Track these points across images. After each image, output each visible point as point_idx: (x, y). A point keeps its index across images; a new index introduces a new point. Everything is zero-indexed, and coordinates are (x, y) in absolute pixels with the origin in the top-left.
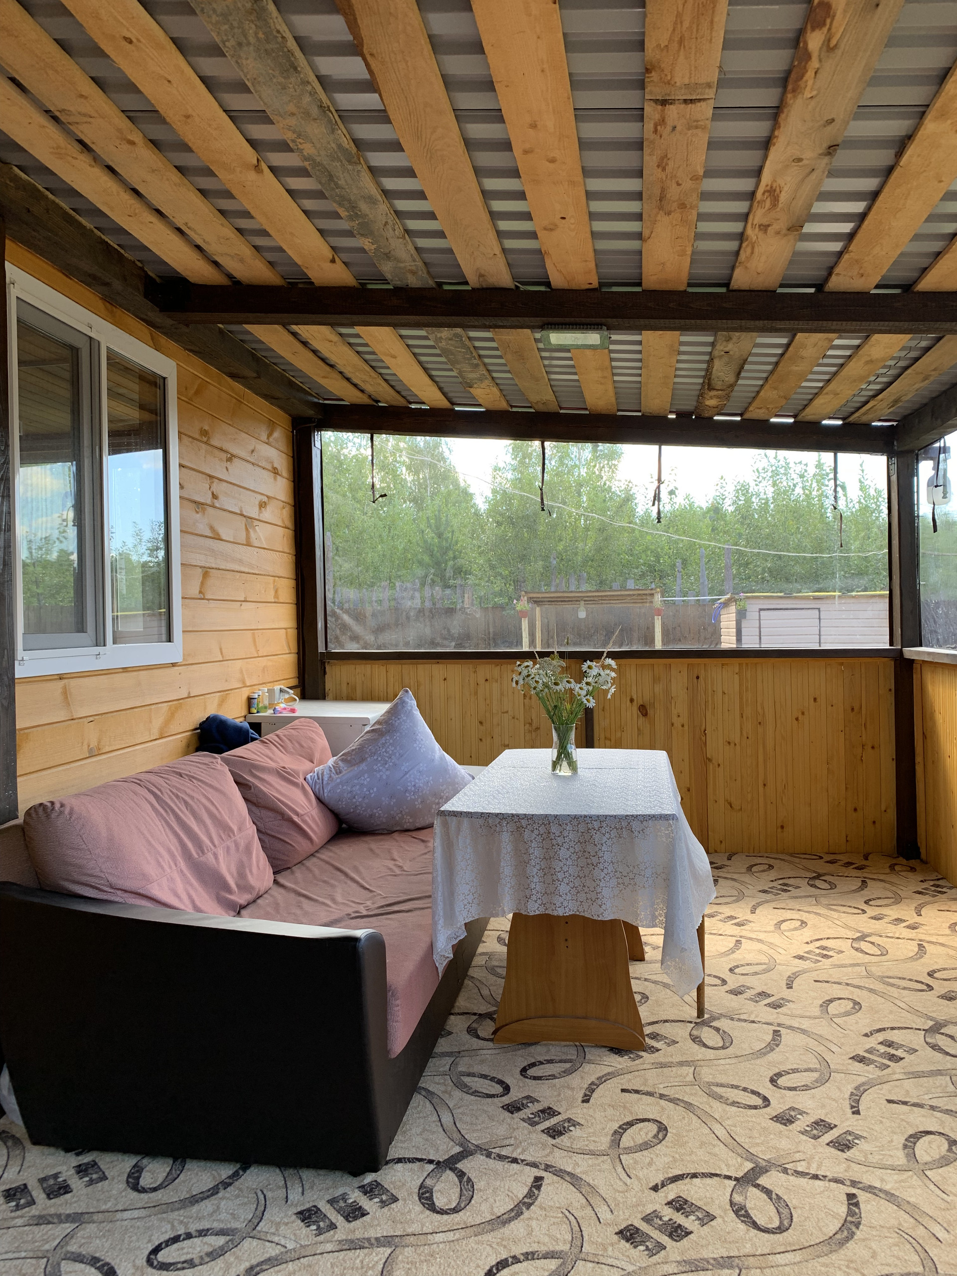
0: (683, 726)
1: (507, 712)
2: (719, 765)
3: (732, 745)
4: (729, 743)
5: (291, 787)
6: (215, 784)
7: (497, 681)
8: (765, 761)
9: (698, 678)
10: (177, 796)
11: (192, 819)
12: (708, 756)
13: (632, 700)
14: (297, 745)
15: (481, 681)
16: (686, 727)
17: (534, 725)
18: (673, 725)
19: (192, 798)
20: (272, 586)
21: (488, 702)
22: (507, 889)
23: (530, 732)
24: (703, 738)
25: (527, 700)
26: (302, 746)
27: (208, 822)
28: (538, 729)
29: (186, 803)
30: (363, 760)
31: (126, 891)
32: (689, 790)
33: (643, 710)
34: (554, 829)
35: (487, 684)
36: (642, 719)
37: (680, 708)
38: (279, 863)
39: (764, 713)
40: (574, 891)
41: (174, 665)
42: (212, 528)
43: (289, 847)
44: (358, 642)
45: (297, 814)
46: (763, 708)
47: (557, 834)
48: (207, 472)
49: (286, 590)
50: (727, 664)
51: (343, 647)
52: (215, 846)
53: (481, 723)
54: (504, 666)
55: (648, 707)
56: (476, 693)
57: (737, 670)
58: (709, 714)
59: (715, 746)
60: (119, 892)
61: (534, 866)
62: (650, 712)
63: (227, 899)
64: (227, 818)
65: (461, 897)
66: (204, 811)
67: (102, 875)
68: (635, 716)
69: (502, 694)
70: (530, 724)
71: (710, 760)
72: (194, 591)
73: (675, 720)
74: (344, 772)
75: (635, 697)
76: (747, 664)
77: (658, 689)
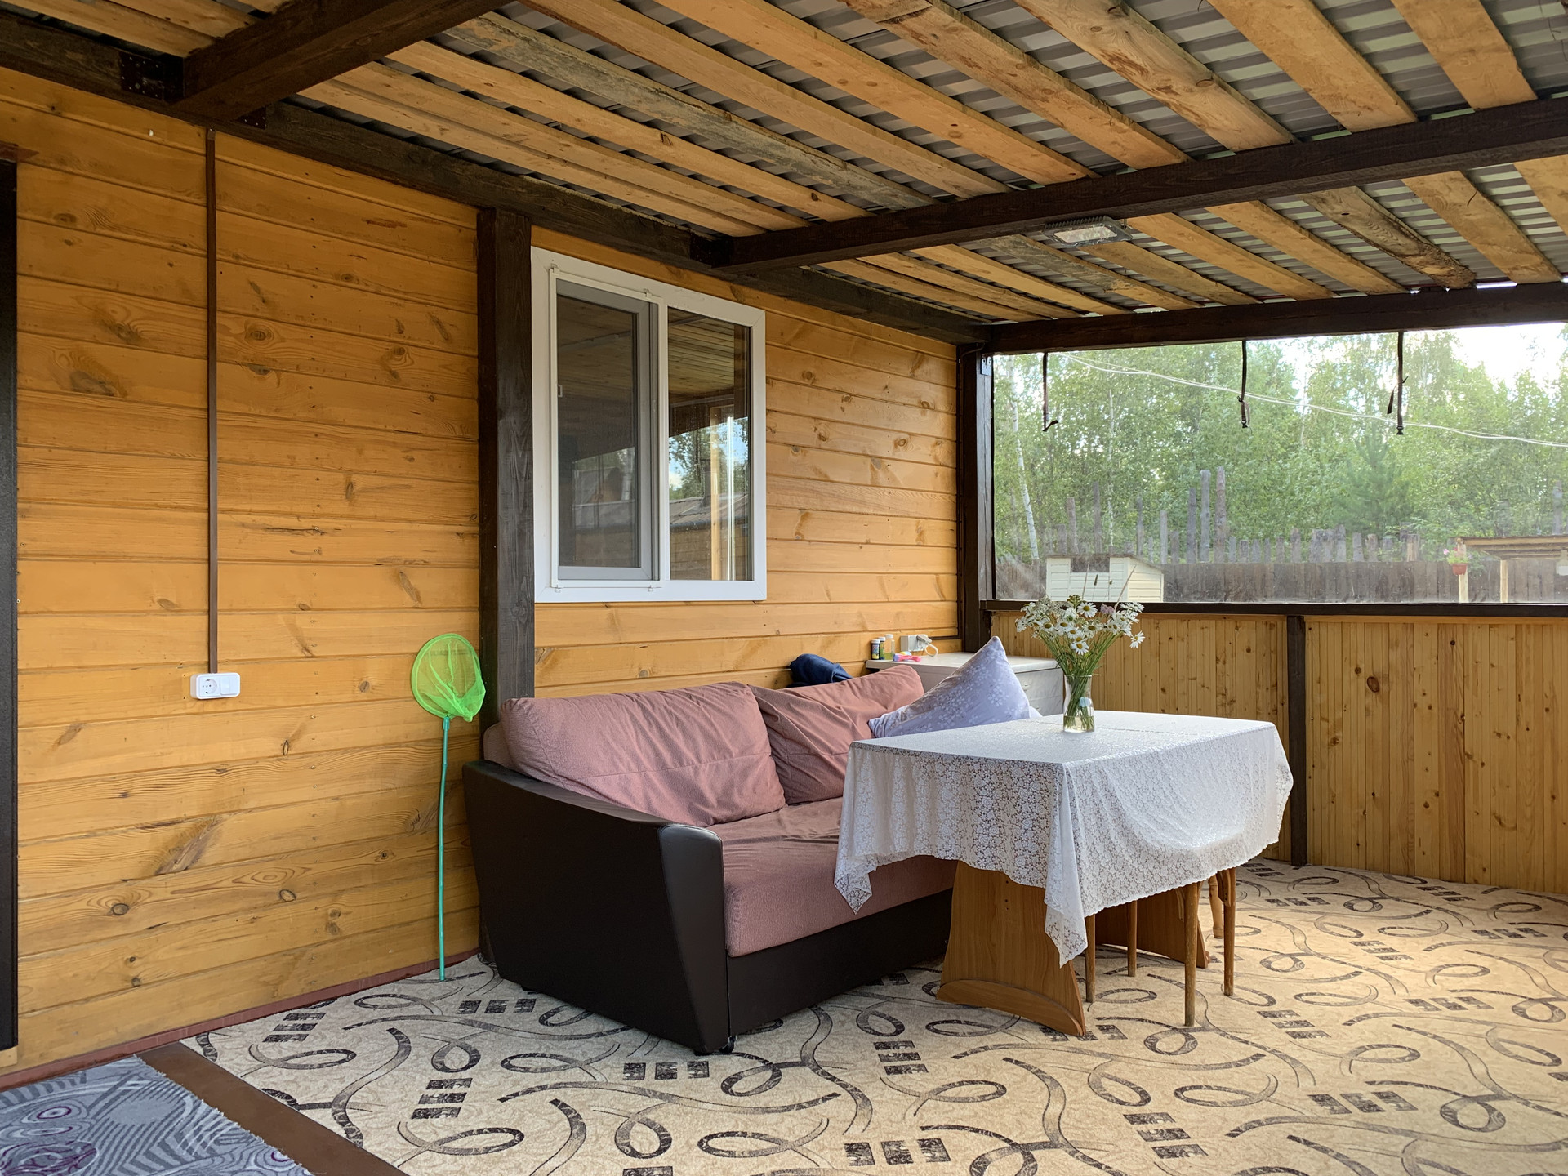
0: (1430, 708)
1: (1195, 679)
2: (1483, 764)
3: (1504, 737)
4: (1499, 735)
5: (835, 726)
6: (727, 709)
7: (1183, 640)
8: (1555, 763)
9: (1453, 643)
10: (670, 713)
11: (680, 734)
12: (1467, 750)
13: (1358, 671)
14: (877, 690)
15: (1165, 640)
16: (1435, 709)
17: (1229, 697)
18: (1415, 705)
19: (687, 716)
20: (914, 528)
21: (1172, 665)
22: (897, 826)
23: (1223, 704)
24: (1460, 726)
25: (1220, 664)
26: (882, 690)
27: (700, 740)
28: (1233, 701)
29: (678, 719)
30: (930, 708)
31: (568, 779)
32: (1437, 795)
33: (1373, 684)
34: (938, 767)
35: (1171, 642)
36: (1372, 696)
37: (1427, 684)
38: (800, 795)
39: (1554, 696)
40: (957, 836)
41: (755, 602)
42: (815, 469)
43: (812, 781)
44: (1027, 591)
45: (831, 752)
46: (1552, 688)
47: (941, 773)
48: (812, 415)
49: (941, 532)
50: (1497, 625)
51: (1012, 597)
52: (700, 762)
53: (1163, 690)
54: (1192, 622)
55: (1380, 681)
56: (1158, 655)
57: (1513, 635)
58: (1469, 693)
59: (1476, 737)
60: (561, 779)
61: (921, 805)
62: (1384, 687)
63: (702, 812)
64: (727, 742)
65: (860, 829)
66: (697, 729)
67: (547, 762)
68: (1362, 690)
69: (1189, 656)
70: (1224, 695)
71: (1470, 757)
72: (789, 531)
73: (1418, 698)
74: (909, 719)
75: (1362, 667)
76: (1528, 626)
77: (1394, 655)
